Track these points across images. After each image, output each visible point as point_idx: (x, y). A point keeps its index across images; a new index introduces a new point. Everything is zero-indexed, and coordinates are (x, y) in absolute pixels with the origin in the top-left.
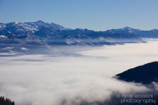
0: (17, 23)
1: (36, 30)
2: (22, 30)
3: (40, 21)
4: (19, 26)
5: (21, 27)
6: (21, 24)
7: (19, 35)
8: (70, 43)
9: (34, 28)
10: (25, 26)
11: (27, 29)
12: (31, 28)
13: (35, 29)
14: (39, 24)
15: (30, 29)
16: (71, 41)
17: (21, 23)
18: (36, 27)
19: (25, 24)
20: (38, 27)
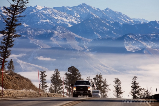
0: (39, 8)
1: (76, 22)
2: (48, 21)
3: (83, 4)
4: (44, 14)
5: (47, 16)
6: (48, 11)
7: (40, 32)
8: (132, 49)
9: (71, 18)
10: (55, 14)
11: (57, 20)
12: (67, 18)
13: (73, 21)
14: (82, 10)
15: (65, 19)
16: (134, 44)
17: (47, 8)
18: (75, 17)
19: (56, 11)
20: (79, 16)
